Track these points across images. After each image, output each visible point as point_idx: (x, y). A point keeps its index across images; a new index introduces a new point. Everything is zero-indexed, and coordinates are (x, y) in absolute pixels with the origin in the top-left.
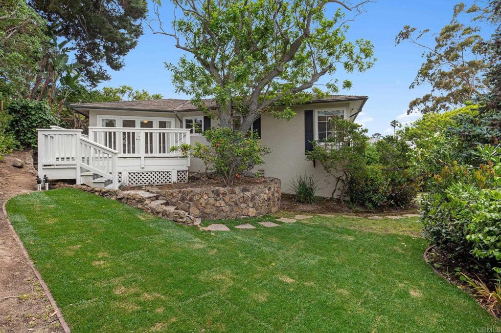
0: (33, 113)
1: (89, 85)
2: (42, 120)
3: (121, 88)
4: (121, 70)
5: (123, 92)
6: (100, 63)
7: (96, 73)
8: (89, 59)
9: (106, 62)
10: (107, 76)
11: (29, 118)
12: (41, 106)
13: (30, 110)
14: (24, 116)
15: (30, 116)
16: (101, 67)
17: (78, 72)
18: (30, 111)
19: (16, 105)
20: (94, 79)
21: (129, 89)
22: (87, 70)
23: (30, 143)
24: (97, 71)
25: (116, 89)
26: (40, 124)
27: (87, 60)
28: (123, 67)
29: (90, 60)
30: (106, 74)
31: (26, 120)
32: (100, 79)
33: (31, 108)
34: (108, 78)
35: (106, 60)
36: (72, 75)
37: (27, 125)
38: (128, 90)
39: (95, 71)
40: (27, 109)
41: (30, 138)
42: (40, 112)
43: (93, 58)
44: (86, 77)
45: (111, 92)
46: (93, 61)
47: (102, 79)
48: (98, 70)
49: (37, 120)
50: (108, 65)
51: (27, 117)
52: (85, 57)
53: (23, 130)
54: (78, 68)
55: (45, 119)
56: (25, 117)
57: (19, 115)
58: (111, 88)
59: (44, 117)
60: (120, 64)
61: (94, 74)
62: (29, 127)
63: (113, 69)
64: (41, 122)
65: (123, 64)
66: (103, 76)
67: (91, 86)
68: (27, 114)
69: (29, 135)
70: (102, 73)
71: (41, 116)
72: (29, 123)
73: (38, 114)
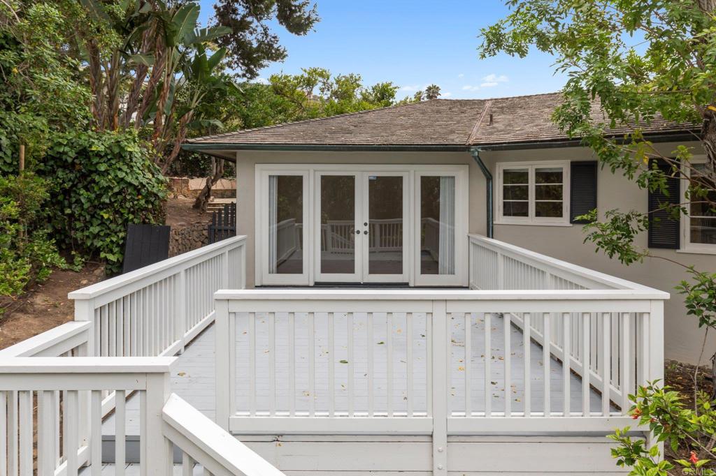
0: (103, 168)
1: (240, 73)
2: (122, 186)
3: (306, 76)
4: (310, 32)
5: (310, 83)
6: (264, 22)
7: (255, 45)
8: (242, 13)
9: (278, 17)
10: (277, 50)
11: (93, 181)
12: (122, 149)
13: (95, 160)
14: (84, 176)
15: (97, 178)
16: (265, 29)
17: (220, 46)
18: (97, 163)
19: (67, 149)
20: (251, 58)
21: (321, 75)
22: (237, 40)
23: (98, 250)
24: (258, 41)
25: (296, 78)
26: (119, 197)
27: (239, 17)
28: (315, 25)
29: (244, 16)
30: (276, 46)
31: (88, 190)
32: (264, 58)
33: (98, 154)
34: (278, 55)
35: (277, 13)
36: (209, 54)
37: (89, 200)
38: (320, 79)
39: (252, 39)
40: (89, 158)
41: (97, 236)
42: (120, 165)
43: (250, 11)
44: (236, 56)
45: (285, 84)
46: (249, 19)
47: (268, 59)
48: (260, 37)
49: (112, 189)
50: (281, 23)
51: (89, 179)
52: (235, 11)
53: (80, 215)
54: (220, 38)
55: (130, 184)
56: (86, 178)
57: (72, 176)
58: (286, 77)
59: (129, 179)
60: (308, 18)
61: (251, 47)
62: (95, 207)
63: (291, 31)
64: (119, 193)
65: (313, 16)
66: (270, 52)
67: (244, 75)
68: (91, 172)
69: (95, 229)
70: (268, 44)
71: (121, 175)
72: (93, 196)
73: (114, 170)
